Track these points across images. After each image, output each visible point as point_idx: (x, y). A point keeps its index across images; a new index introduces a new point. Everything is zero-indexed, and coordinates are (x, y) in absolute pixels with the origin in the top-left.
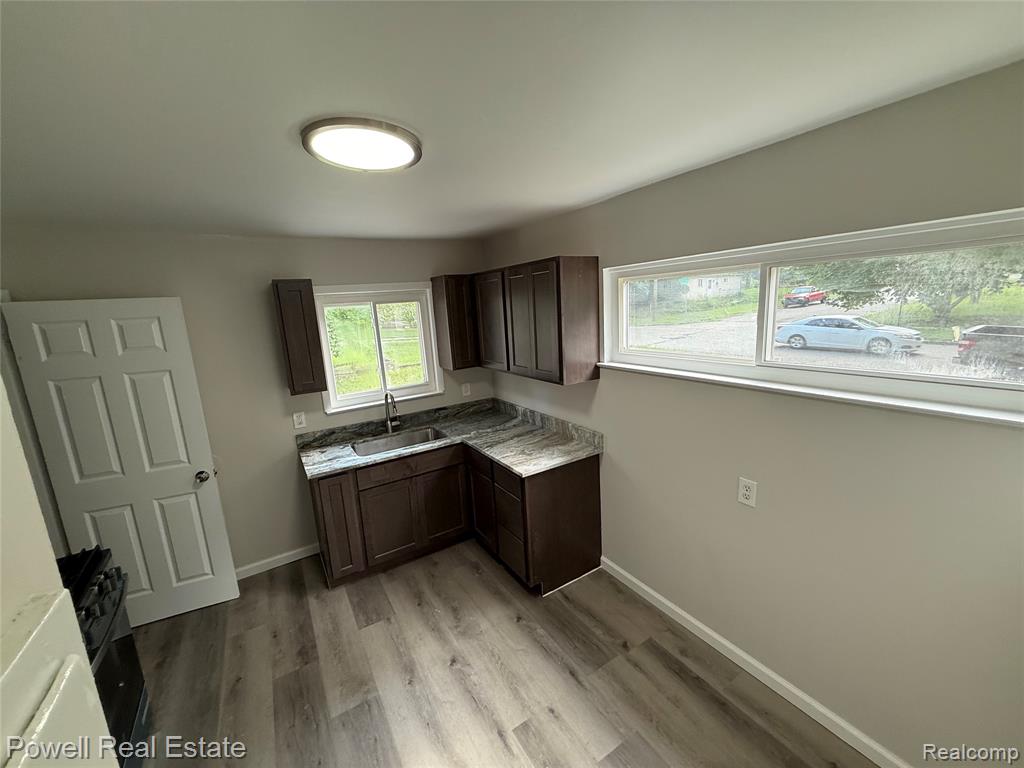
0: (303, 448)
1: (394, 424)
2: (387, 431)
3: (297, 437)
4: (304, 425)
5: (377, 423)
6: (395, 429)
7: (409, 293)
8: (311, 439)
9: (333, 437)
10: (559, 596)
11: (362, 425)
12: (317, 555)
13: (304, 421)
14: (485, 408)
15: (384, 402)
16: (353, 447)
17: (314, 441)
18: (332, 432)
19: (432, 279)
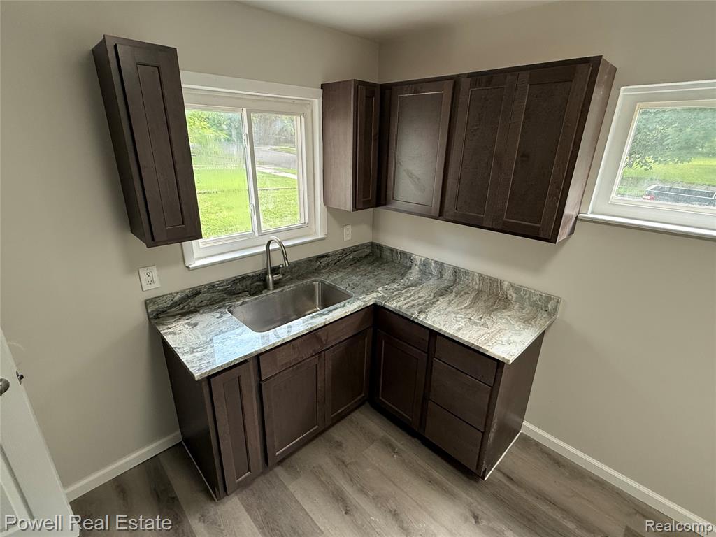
0: (157, 317)
1: (276, 277)
2: (266, 287)
3: (146, 303)
4: (157, 285)
5: (252, 277)
6: (277, 284)
7: (293, 102)
8: (169, 304)
9: (198, 299)
10: (499, 476)
11: (236, 281)
12: (179, 445)
13: (156, 279)
14: (363, 255)
15: (264, 249)
16: (230, 312)
17: (171, 307)
18: (197, 292)
19: (323, 86)
